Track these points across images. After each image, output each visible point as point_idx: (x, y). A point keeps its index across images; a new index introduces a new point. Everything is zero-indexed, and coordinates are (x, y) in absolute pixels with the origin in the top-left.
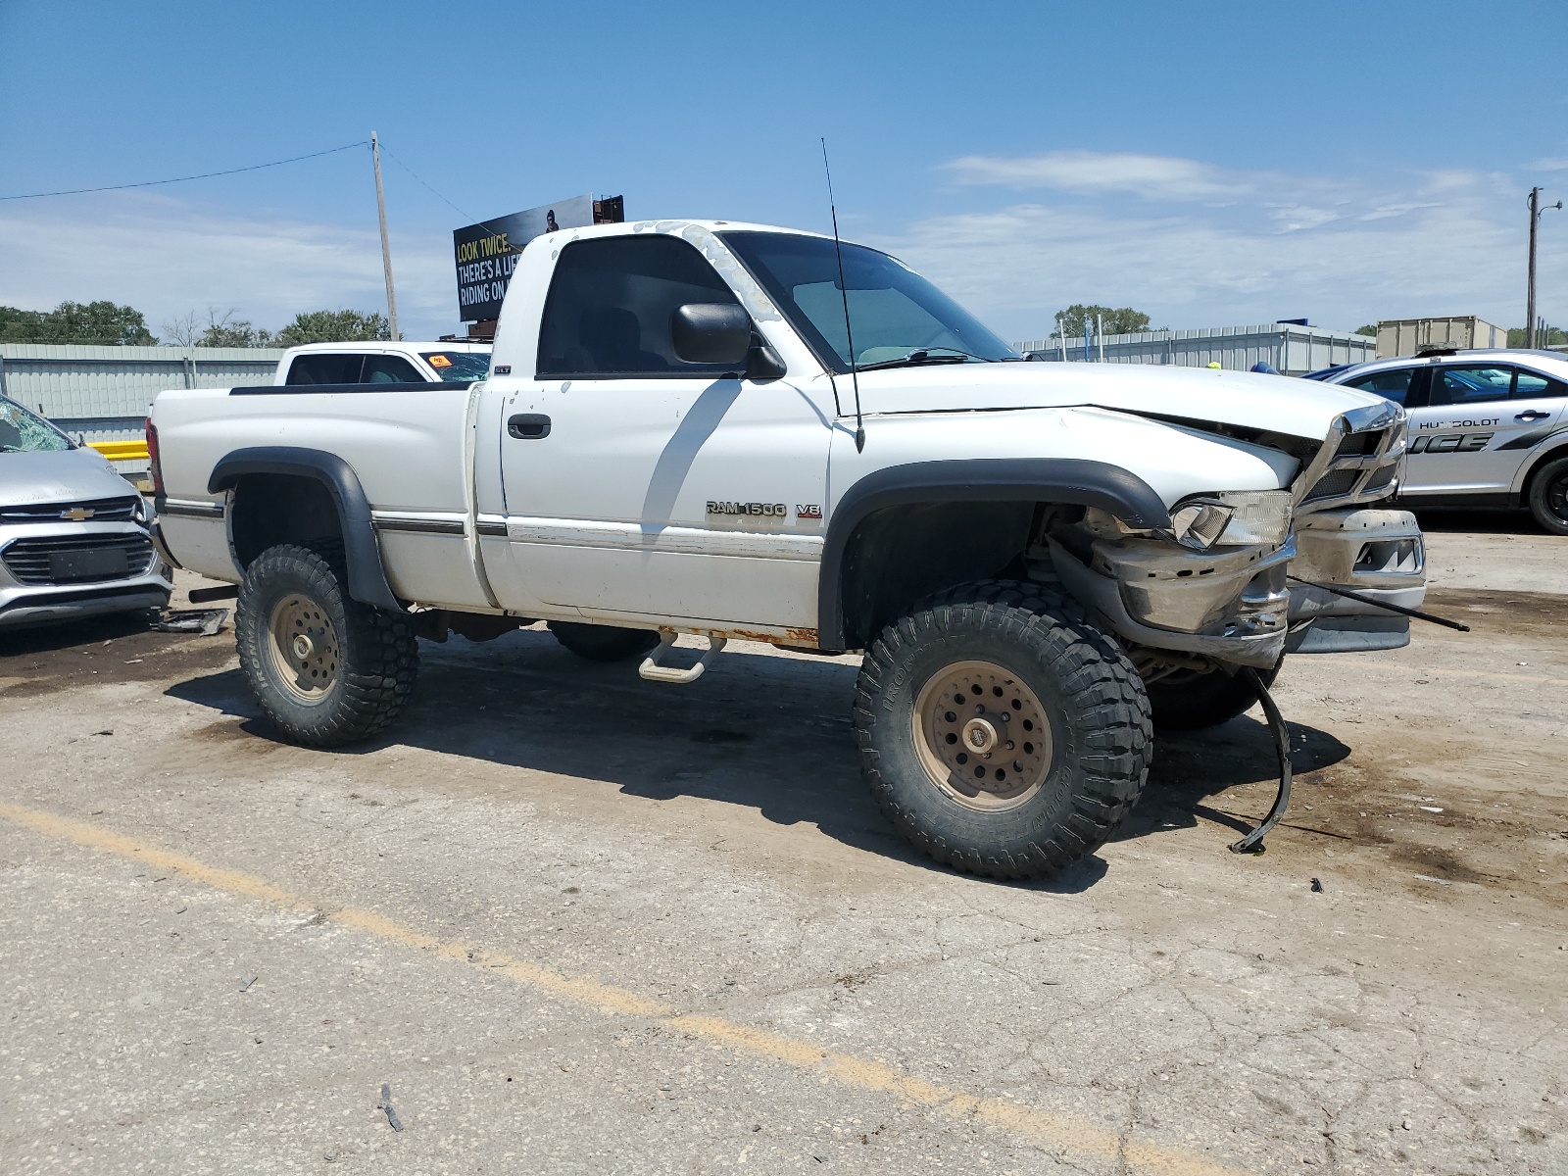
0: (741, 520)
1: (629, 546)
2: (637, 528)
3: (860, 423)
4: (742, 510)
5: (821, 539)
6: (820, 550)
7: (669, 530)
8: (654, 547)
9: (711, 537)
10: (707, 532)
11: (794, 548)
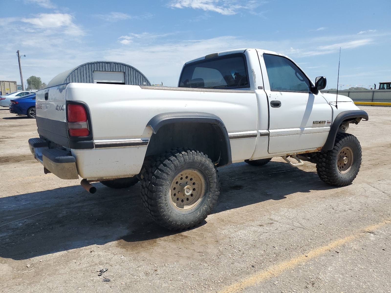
0: (318, 125)
1: (297, 134)
2: (299, 129)
3: (337, 103)
4: (320, 122)
5: (329, 127)
6: (329, 130)
7: (305, 129)
8: (303, 133)
9: (313, 129)
10: (312, 128)
11: (326, 129)
